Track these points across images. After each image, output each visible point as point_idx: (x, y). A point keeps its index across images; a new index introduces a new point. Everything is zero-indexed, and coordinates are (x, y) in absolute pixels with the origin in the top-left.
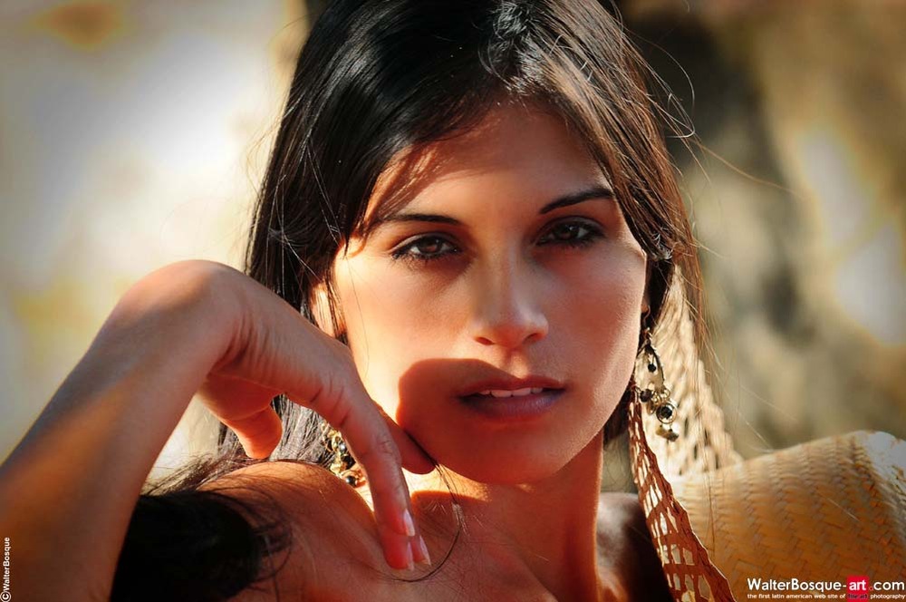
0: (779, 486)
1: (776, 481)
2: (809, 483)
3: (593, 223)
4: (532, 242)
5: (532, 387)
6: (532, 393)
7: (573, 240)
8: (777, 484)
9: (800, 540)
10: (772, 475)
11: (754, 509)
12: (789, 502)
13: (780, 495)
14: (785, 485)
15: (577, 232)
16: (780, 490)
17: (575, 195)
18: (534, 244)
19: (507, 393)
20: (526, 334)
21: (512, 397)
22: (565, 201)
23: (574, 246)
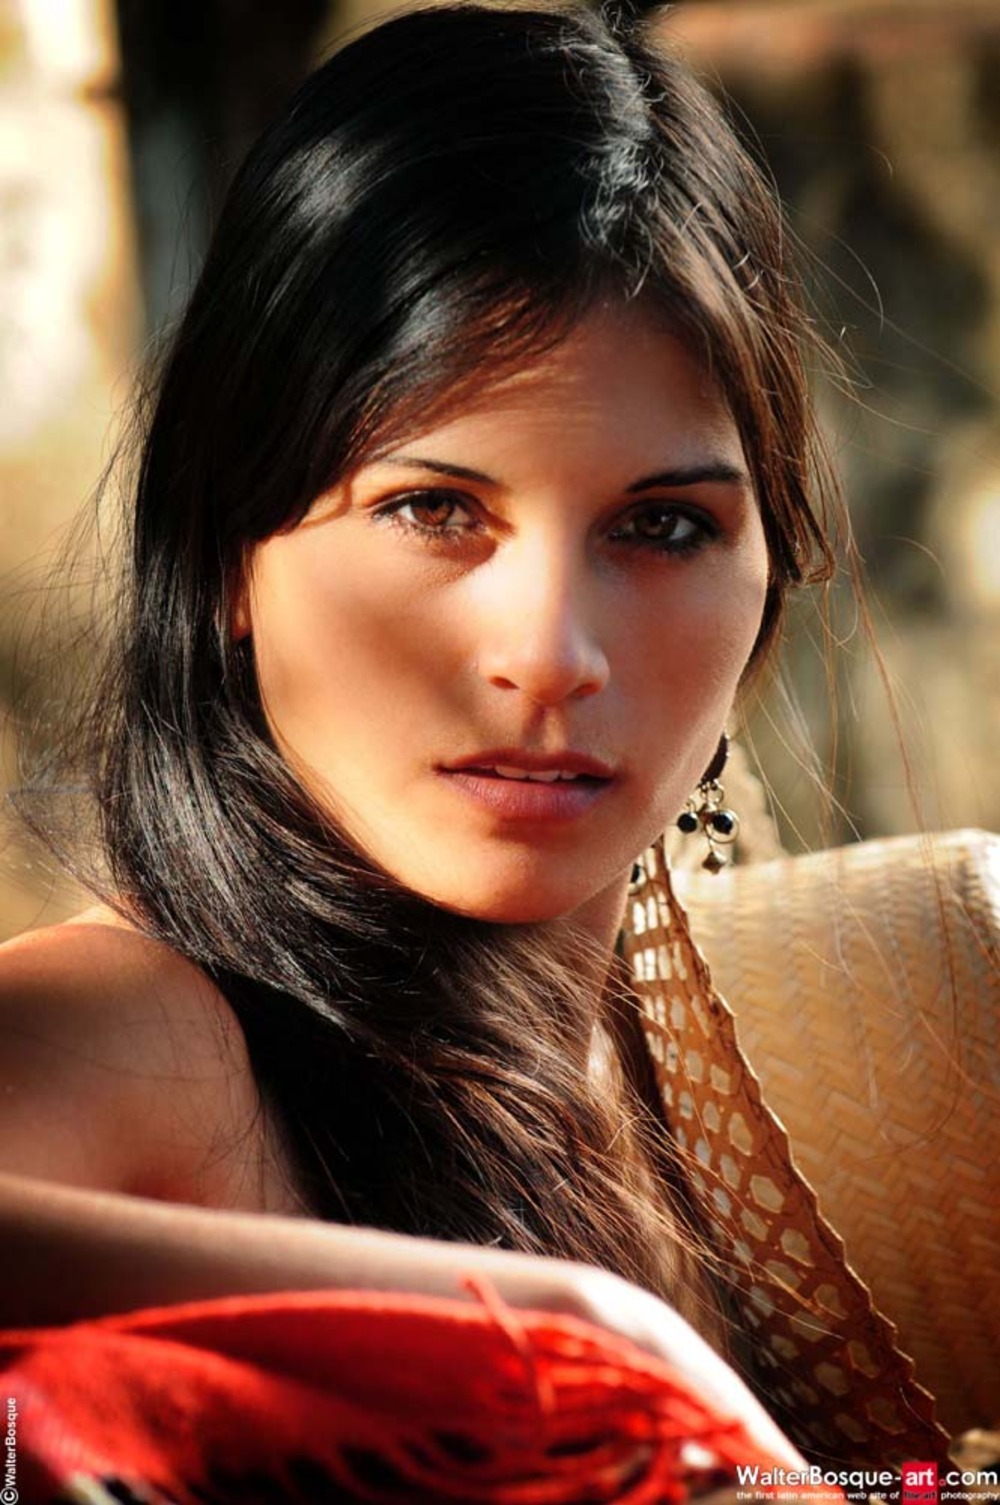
3: (704, 515)
4: (603, 531)
6: (560, 778)
11: (800, 968)
13: (844, 946)
15: (674, 526)
16: (845, 939)
18: (605, 537)
19: (521, 773)
20: (576, 685)
21: (527, 780)
22: (670, 478)
23: (670, 552)
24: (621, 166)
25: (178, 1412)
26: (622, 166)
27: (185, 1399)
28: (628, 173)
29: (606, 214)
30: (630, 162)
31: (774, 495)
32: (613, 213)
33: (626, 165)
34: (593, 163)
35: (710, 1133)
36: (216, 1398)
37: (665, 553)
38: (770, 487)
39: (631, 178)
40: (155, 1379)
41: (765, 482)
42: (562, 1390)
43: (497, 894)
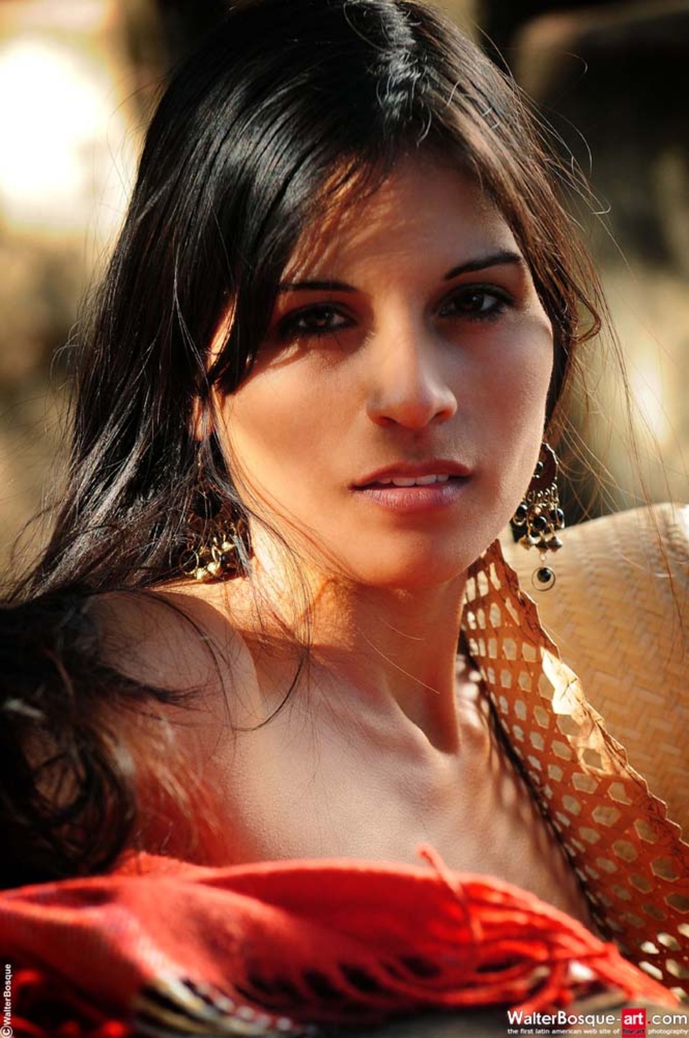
0: (591, 568)
1: (584, 562)
2: (621, 565)
3: (500, 290)
4: (434, 311)
5: (437, 474)
6: (437, 481)
7: (476, 311)
8: (587, 565)
9: (616, 629)
10: (580, 556)
11: (565, 594)
12: (602, 586)
13: (592, 578)
14: (597, 567)
15: (482, 301)
16: (591, 573)
17: (482, 258)
18: (437, 315)
19: (411, 481)
20: (434, 412)
21: (415, 486)
22: (471, 266)
23: (481, 318)
24: (399, 67)
25: (229, 937)
26: (401, 66)
27: (235, 929)
28: (405, 71)
29: (395, 98)
30: (406, 63)
31: (539, 268)
32: (400, 97)
33: (403, 66)
34: (381, 68)
35: (525, 693)
36: (255, 929)
37: (478, 320)
38: (536, 263)
39: (408, 74)
40: (215, 914)
41: (532, 260)
42: (487, 926)
43: (407, 566)
